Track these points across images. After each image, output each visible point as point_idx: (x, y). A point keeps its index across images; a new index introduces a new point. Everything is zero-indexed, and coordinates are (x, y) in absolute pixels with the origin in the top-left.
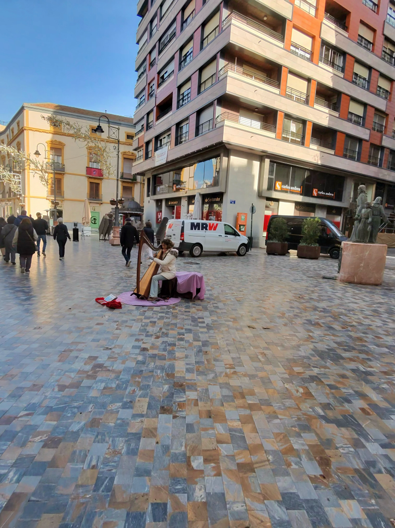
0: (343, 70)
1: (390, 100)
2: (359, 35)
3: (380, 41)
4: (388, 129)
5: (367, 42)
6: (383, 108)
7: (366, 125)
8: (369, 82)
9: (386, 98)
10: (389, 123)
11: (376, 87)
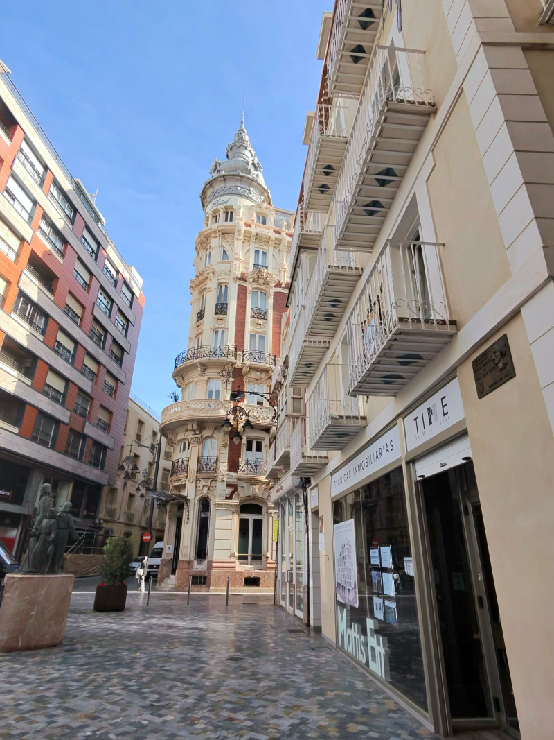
0: (43, 332)
1: (96, 384)
2: (66, 304)
3: (88, 319)
4: (92, 416)
5: (74, 315)
6: (88, 390)
7: (66, 404)
8: (73, 356)
9: (92, 380)
10: (93, 408)
11: (81, 364)
